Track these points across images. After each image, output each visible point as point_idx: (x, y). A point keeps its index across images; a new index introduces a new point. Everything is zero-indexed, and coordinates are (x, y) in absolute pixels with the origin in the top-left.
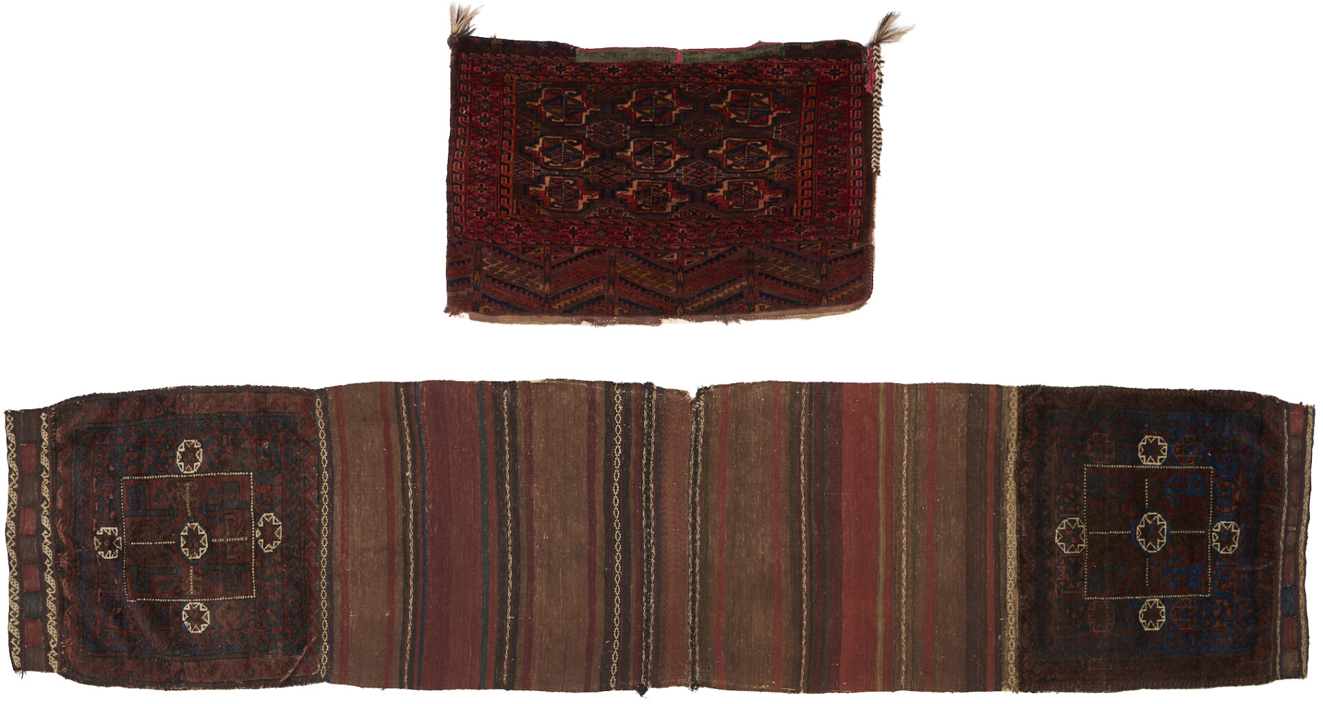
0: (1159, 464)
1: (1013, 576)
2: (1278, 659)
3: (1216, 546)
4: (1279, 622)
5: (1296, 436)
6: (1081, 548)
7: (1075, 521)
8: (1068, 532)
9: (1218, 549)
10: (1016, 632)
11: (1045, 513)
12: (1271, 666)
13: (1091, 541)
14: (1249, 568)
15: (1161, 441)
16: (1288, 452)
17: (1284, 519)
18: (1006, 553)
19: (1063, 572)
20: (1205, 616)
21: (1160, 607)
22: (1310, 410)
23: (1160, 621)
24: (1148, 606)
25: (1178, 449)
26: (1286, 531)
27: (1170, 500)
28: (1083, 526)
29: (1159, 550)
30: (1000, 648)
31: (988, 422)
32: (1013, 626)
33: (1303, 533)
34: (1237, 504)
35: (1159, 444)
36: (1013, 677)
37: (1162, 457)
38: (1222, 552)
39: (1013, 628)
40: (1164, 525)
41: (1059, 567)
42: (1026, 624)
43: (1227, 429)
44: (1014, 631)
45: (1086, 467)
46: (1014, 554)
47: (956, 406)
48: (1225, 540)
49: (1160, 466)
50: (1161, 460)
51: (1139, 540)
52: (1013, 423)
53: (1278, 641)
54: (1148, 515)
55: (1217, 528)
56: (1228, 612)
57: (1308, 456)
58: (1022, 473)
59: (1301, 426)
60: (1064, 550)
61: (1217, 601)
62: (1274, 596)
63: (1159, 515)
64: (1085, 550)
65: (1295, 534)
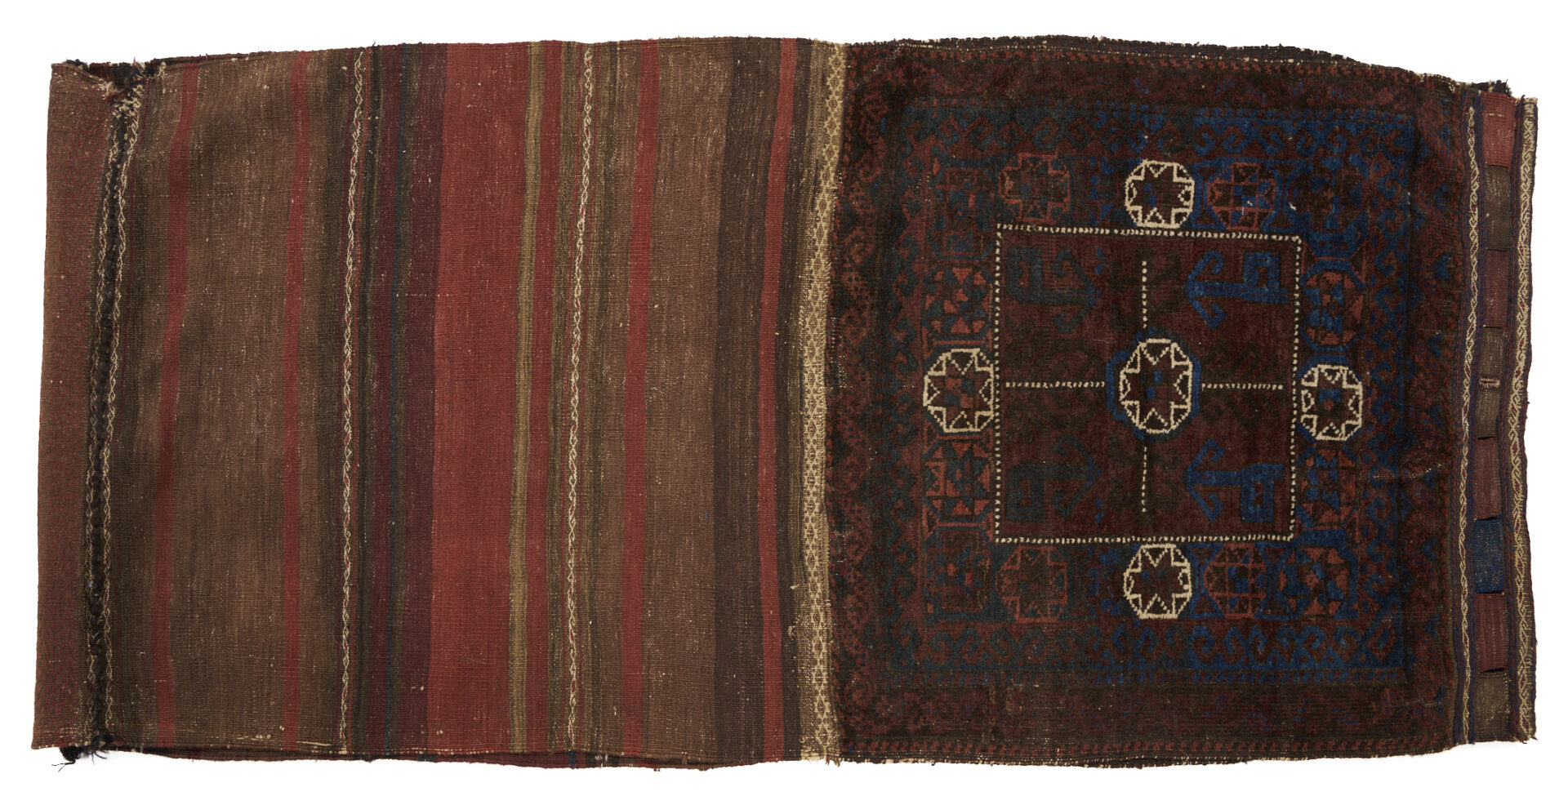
0: (1174, 225)
1: (817, 484)
2: (1466, 696)
3: (1309, 422)
4: (1464, 605)
5: (1498, 168)
6: (982, 419)
7: (967, 357)
8: (951, 383)
9: (1313, 430)
10: (826, 617)
11: (899, 336)
12: (1452, 713)
13: (1010, 406)
14: (1387, 474)
15: (1180, 174)
16: (1480, 203)
17: (1468, 360)
18: (802, 429)
19: (940, 476)
20: (1287, 586)
21: (1178, 564)
22: (1529, 109)
23: (1178, 596)
24: (1145, 559)
25: (1218, 194)
26: (1476, 390)
27: (1201, 311)
28: (990, 370)
29: (1173, 427)
30: (791, 659)
31: (774, 119)
32: (819, 602)
33: (1516, 392)
34: (1357, 327)
35: (1176, 179)
36: (826, 726)
37: (1181, 210)
38: (1320, 437)
39: (819, 607)
40: (1186, 368)
41: (932, 464)
42: (850, 599)
43: (1336, 150)
44: (822, 615)
45: (1001, 230)
46: (820, 432)
47: (704, 90)
48: (1328, 407)
49: (1176, 231)
50: (1179, 217)
51: (1126, 403)
52: (832, 125)
53: (1467, 652)
54: (1149, 345)
55: (1310, 379)
56: (1341, 579)
57: (1523, 216)
58: (847, 241)
59: (1508, 146)
60: (943, 424)
61: (1310, 550)
62: (1446, 543)
63: (1174, 345)
64: (992, 424)
65: (1498, 396)
